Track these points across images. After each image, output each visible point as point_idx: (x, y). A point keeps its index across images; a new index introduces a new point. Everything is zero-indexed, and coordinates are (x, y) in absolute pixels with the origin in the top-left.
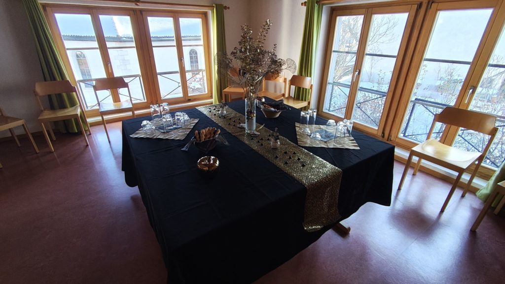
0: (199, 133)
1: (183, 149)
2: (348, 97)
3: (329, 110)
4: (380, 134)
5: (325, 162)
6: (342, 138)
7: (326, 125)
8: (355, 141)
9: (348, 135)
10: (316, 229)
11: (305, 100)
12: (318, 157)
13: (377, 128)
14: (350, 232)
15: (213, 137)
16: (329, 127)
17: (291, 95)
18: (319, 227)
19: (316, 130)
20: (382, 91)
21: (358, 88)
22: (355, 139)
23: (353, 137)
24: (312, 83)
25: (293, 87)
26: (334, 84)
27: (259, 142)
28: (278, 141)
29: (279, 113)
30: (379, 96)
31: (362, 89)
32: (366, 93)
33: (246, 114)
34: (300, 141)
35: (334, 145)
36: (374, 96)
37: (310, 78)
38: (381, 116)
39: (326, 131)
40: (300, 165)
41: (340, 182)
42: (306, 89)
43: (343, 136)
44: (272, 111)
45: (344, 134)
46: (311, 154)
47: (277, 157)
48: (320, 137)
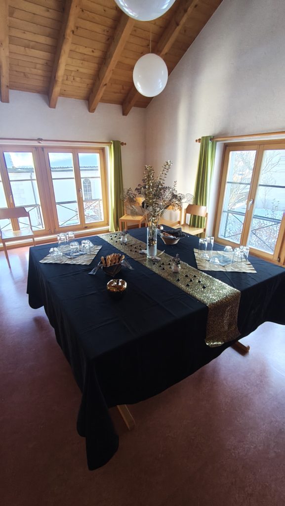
0: (105, 259)
1: (91, 273)
2: (243, 224)
3: (224, 237)
4: (276, 258)
5: (224, 284)
6: (240, 262)
7: (223, 250)
8: (251, 266)
9: (245, 260)
10: (218, 344)
11: (201, 227)
12: (218, 280)
13: (272, 254)
14: (249, 351)
15: (118, 262)
16: (226, 253)
17: (186, 223)
18: (220, 343)
19: (214, 255)
20: (277, 218)
21: (253, 216)
22: (252, 263)
23: (249, 261)
24: (207, 212)
25: (189, 215)
26: (229, 212)
27: (160, 266)
28: (179, 265)
29: (178, 240)
30: (274, 223)
31: (257, 217)
32: (261, 220)
33: (148, 241)
34: (199, 266)
35: (232, 269)
36: (269, 223)
37: (205, 207)
38: (277, 242)
39: (223, 256)
40: (201, 287)
41: (239, 302)
42: (202, 217)
43: (241, 260)
44: (171, 239)
45: (242, 259)
46: (211, 277)
47: (178, 280)
48: (219, 262)
